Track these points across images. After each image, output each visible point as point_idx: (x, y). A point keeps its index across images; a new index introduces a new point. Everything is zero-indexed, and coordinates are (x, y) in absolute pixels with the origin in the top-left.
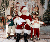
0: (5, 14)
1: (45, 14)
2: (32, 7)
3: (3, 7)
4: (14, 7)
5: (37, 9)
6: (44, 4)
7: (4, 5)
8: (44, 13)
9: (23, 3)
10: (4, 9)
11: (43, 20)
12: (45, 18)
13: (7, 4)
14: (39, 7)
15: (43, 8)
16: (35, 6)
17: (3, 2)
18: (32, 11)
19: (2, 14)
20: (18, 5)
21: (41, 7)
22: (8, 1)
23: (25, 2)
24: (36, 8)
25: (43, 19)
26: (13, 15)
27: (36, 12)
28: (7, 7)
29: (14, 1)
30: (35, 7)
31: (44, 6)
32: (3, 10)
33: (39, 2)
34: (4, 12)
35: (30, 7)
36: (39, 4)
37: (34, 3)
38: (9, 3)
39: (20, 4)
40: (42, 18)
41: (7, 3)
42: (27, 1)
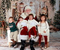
0: (5, 18)
1: (56, 17)
2: (39, 8)
3: (3, 8)
5: (46, 10)
6: (55, 4)
7: (4, 7)
8: (54, 15)
10: (5, 11)
11: (54, 25)
12: (57, 21)
13: (8, 5)
14: (49, 8)
15: (53, 9)
16: (43, 6)
17: (3, 3)
18: (40, 13)
19: (2, 17)
20: (22, 6)
21: (51, 8)
22: (10, 2)
23: (31, 3)
25: (53, 23)
26: (16, 18)
28: (8, 9)
29: (17, 2)
30: (43, 8)
31: (55, 7)
32: (4, 13)
33: (49, 2)
34: (5, 16)
35: (37, 8)
36: (49, 4)
37: (42, 3)
39: (24, 5)
40: (53, 21)
41: (8, 3)
42: (33, 1)
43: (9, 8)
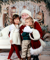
4: (8, 14)
9: (22, 7)
14: (44, 13)
16: (38, 11)
20: (14, 10)
24: (40, 14)
26: (7, 24)
27: (40, 20)
30: (38, 13)
33: (44, 6)
36: (45, 9)
37: (37, 7)
38: (1, 8)
39: (16, 9)
42: (26, 5)
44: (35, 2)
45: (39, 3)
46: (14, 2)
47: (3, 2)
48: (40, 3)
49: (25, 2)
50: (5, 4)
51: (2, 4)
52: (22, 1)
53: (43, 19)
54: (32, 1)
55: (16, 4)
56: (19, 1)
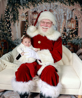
2: (63, 19)
4: (27, 21)
17: (7, 12)
23: (50, 11)
24: (73, 22)
30: (70, 20)
35: (60, 20)
36: (80, 14)
37: (69, 11)
38: (18, 13)
43: (16, 20)
44: (65, 4)
45: (71, 6)
46: (36, 5)
47: (21, 5)
48: (73, 5)
49: (51, 3)
50: (23, 8)
51: (20, 8)
52: (47, 3)
53: (77, 29)
54: (61, 3)
55: (38, 7)
56: (43, 3)
